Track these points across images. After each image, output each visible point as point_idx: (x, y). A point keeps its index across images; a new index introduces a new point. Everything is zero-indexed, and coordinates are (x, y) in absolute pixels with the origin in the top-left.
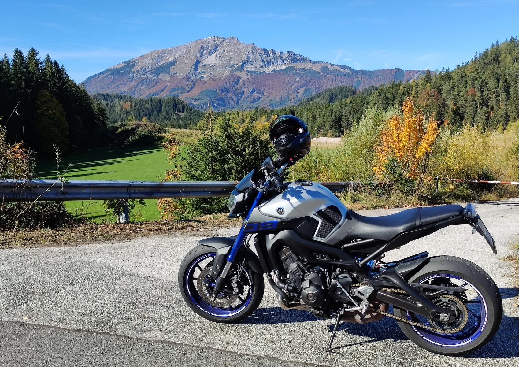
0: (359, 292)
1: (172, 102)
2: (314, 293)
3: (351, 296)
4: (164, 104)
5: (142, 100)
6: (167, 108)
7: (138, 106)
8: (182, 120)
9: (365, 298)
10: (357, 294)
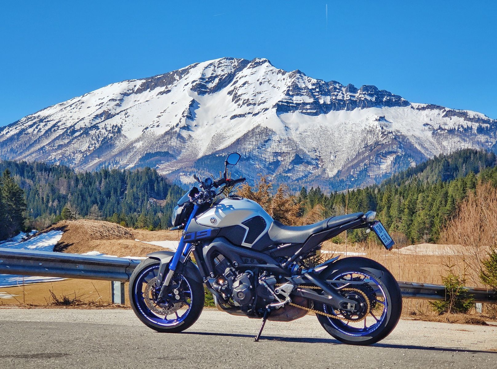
0: (282, 290)
1: (144, 179)
2: (243, 291)
3: (276, 294)
4: (129, 182)
5: (88, 174)
6: (135, 189)
7: (80, 186)
8: (162, 212)
9: (286, 295)
10: (280, 292)
